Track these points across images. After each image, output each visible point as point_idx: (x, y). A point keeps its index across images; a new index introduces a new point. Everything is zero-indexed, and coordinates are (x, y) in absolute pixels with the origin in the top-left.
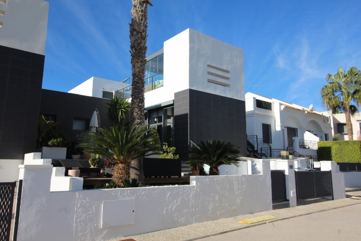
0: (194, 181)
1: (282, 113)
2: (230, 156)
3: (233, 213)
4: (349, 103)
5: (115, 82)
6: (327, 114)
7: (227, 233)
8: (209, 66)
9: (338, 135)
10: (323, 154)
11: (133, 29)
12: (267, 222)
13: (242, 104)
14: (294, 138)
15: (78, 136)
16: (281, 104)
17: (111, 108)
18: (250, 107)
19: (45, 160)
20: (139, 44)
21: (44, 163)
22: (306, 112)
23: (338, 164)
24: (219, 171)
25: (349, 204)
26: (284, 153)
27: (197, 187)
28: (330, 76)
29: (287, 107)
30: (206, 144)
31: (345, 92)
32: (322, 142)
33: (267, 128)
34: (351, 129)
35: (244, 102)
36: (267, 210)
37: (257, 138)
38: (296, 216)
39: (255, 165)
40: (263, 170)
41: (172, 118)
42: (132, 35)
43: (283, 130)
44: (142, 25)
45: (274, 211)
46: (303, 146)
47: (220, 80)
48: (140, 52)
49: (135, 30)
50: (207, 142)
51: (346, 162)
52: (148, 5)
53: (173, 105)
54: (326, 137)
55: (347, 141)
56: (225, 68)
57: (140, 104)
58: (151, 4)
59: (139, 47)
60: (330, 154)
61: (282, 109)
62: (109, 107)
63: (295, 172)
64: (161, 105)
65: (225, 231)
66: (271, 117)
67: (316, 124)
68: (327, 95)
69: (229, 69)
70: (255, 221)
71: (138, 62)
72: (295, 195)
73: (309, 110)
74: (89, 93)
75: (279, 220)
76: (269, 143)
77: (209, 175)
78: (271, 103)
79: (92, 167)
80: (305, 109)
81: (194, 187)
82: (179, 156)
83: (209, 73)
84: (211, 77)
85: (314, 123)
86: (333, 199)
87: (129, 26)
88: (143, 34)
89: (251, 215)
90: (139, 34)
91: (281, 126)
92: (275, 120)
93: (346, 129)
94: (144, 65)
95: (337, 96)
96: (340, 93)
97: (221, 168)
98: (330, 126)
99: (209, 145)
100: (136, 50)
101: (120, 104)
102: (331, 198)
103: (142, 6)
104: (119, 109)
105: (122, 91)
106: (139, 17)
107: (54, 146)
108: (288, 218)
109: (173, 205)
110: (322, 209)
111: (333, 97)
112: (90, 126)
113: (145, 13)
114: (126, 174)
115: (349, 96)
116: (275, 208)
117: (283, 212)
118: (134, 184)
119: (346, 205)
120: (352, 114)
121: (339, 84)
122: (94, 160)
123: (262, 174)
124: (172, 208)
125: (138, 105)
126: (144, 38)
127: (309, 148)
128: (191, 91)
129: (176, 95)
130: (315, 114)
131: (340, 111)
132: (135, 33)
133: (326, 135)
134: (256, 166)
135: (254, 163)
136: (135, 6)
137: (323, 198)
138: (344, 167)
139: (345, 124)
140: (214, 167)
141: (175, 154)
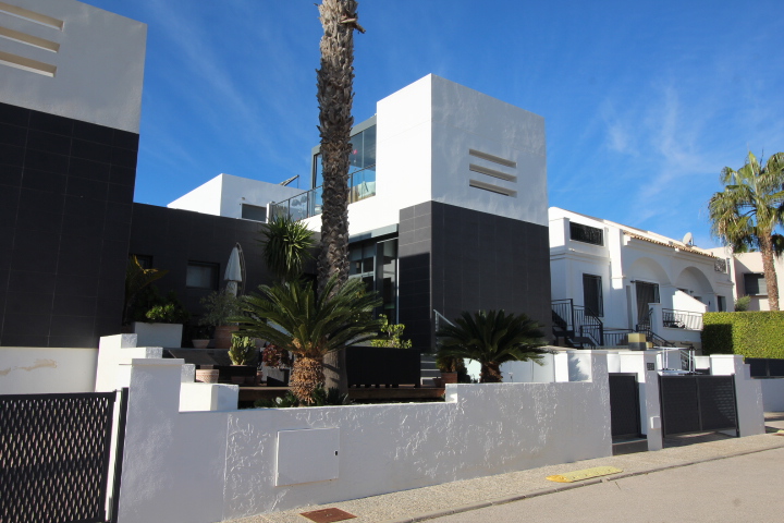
0: (453, 393)
1: (626, 252)
2: (524, 344)
3: (533, 462)
4: (770, 230)
5: (268, 184)
6: (723, 252)
7: (526, 501)
8: (472, 152)
9: (747, 298)
10: (715, 339)
11: (325, 82)
12: (604, 479)
13: (542, 232)
14: (651, 305)
15: (204, 299)
16: (623, 233)
17: (270, 243)
18: (557, 238)
19: (151, 348)
20: (336, 112)
21: (147, 355)
22: (677, 250)
23: (748, 361)
24: (502, 374)
25: (774, 445)
26: (635, 337)
27: (460, 406)
28: (728, 172)
29: (636, 239)
30: (474, 319)
31: (762, 206)
32: (711, 314)
33: (592, 284)
34: (775, 287)
35: (546, 230)
36: (601, 455)
37: (572, 306)
38: (662, 469)
39: (577, 361)
40: (593, 373)
41: (393, 262)
42: (322, 93)
43: (627, 288)
44: (343, 72)
45: (616, 457)
46: (670, 322)
47: (495, 182)
48: (339, 129)
49: (330, 84)
50: (477, 315)
51: (765, 357)
52: (355, 31)
53: (396, 234)
54: (721, 304)
55: (765, 313)
56: (505, 157)
57: (340, 236)
58: (360, 30)
59: (338, 118)
60: (730, 339)
61: (626, 244)
62: (266, 239)
63: (659, 377)
64: (370, 234)
65: (521, 495)
66: (600, 260)
67: (700, 276)
68: (722, 213)
69: (514, 159)
70: (578, 478)
71: (335, 150)
72: (660, 426)
73: (683, 245)
74: (213, 209)
75: (627, 476)
76: (597, 316)
77: (482, 381)
78: (601, 231)
79: (235, 364)
80: (675, 242)
81: (453, 405)
82: (413, 343)
83: (473, 168)
84: (477, 177)
85: (693, 272)
86: (738, 435)
87: (316, 74)
88: (346, 91)
89: (568, 465)
90: (338, 92)
91: (624, 279)
92: (610, 267)
93: (763, 286)
94: (347, 154)
95: (744, 216)
96: (751, 209)
97: (506, 367)
98: (729, 281)
99: (480, 319)
100: (330, 124)
101: (291, 234)
102: (733, 432)
103: (344, 33)
104: (288, 243)
105: (285, 204)
106: (337, 57)
107: (158, 320)
108: (647, 473)
109: (413, 443)
110: (715, 455)
111: (735, 216)
112: (226, 278)
113: (348, 48)
114: (319, 379)
115: (769, 216)
116: (617, 451)
117: (634, 460)
118: (334, 399)
119: (765, 447)
120: (777, 255)
121: (748, 189)
122: (239, 350)
123: (590, 380)
124: (410, 448)
125: (336, 238)
126: (347, 100)
127: (684, 326)
128: (435, 206)
129: (404, 213)
130: (697, 253)
131: (749, 248)
132: (328, 89)
133: (720, 298)
134: (578, 365)
135: (574, 358)
136: (329, 35)
137: (717, 433)
138: (760, 368)
139: (760, 276)
140: (491, 366)
141: (403, 338)
